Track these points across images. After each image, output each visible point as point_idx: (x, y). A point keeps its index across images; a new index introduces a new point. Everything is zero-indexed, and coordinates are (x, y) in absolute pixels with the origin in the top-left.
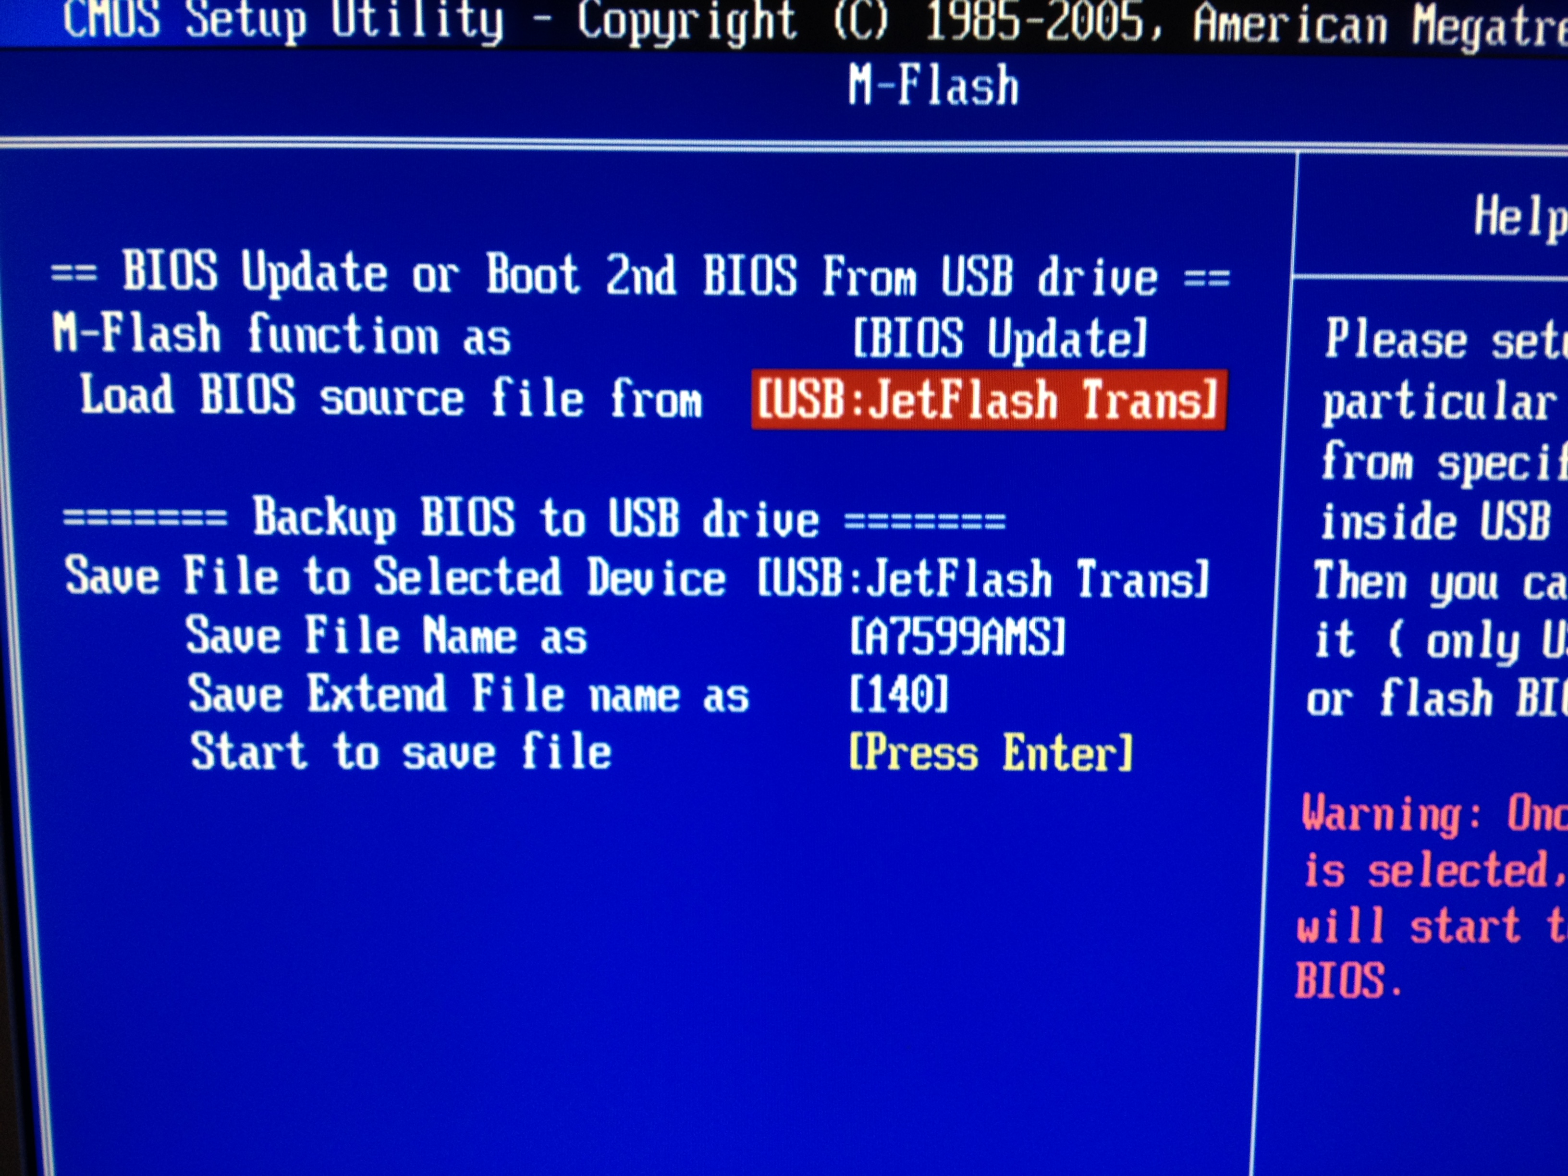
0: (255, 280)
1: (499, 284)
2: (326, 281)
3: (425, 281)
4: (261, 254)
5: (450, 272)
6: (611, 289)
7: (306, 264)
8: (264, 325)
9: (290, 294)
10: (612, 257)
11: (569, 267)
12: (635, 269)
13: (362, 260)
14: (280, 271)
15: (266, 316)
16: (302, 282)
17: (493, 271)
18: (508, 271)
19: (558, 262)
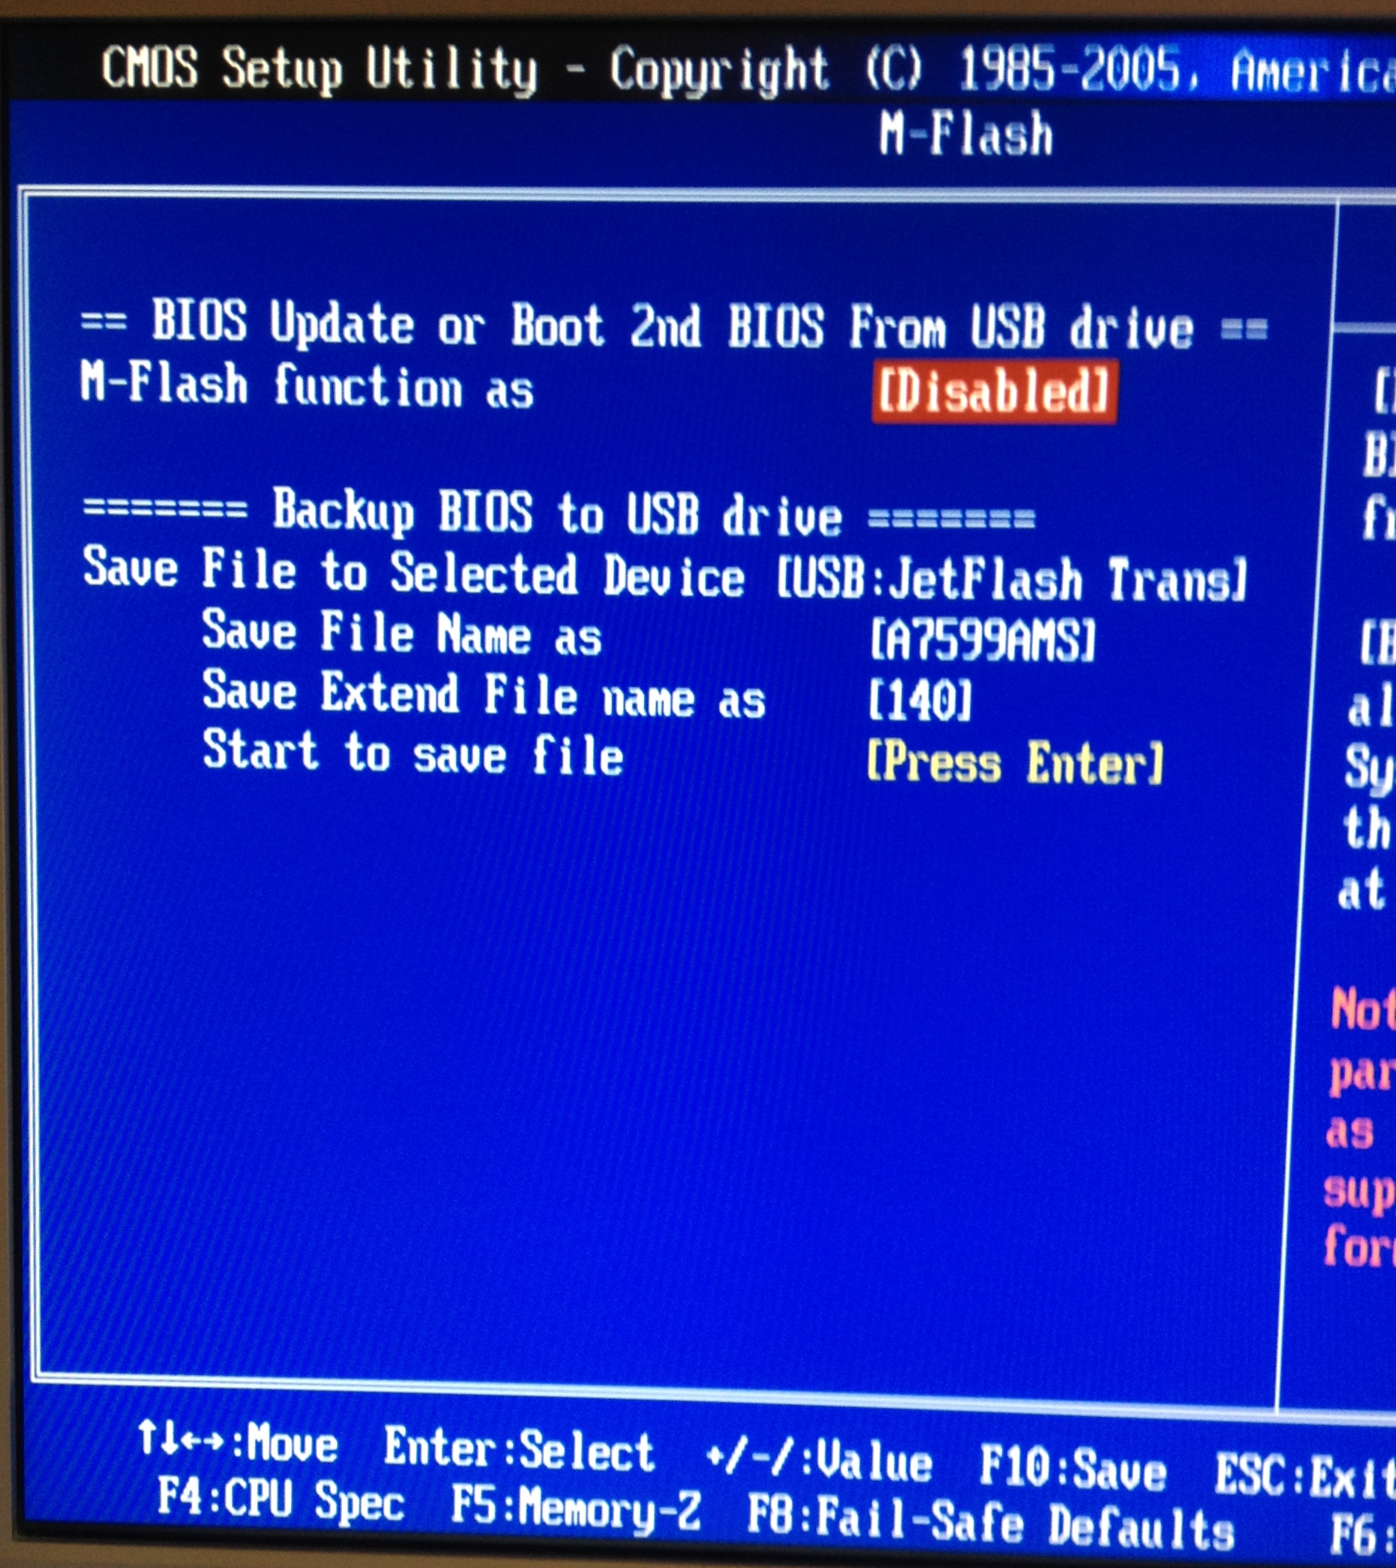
0: (283, 331)
1: (524, 335)
2: (353, 333)
3: (450, 332)
4: (290, 305)
5: (477, 324)
6: (636, 340)
7: (334, 315)
8: (290, 376)
9: (318, 346)
10: (637, 308)
11: (594, 318)
12: (660, 321)
13: (389, 311)
14: (308, 322)
15: (293, 368)
16: (329, 333)
17: (518, 322)
18: (534, 323)
19: (582, 313)
